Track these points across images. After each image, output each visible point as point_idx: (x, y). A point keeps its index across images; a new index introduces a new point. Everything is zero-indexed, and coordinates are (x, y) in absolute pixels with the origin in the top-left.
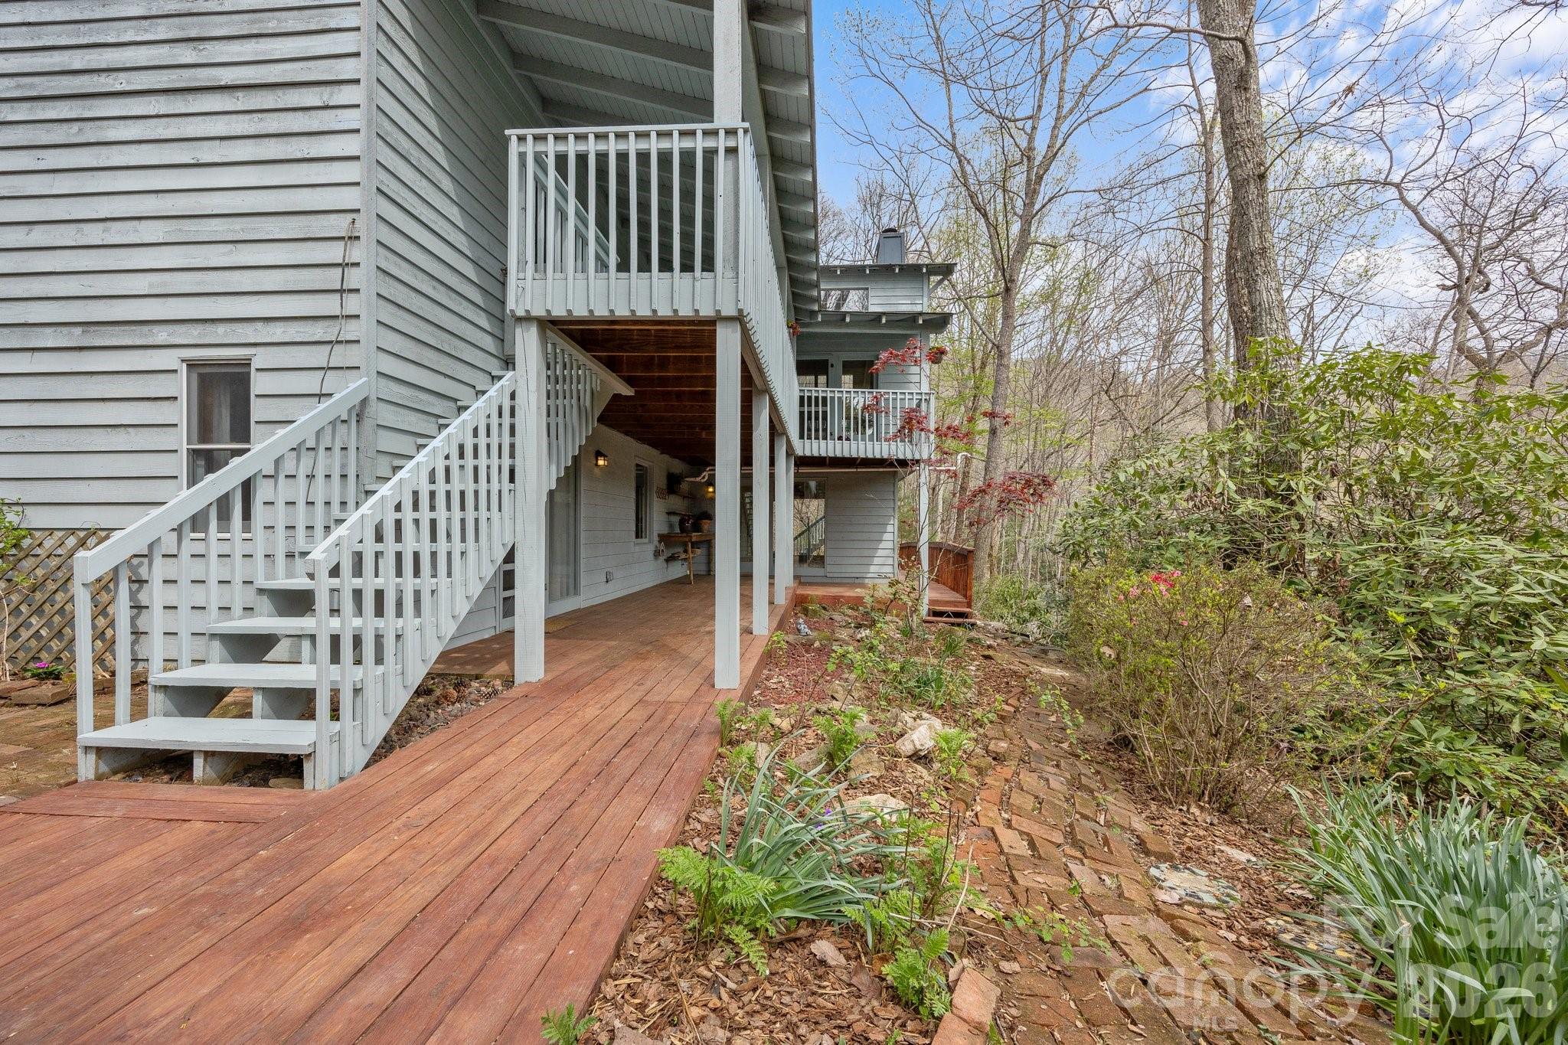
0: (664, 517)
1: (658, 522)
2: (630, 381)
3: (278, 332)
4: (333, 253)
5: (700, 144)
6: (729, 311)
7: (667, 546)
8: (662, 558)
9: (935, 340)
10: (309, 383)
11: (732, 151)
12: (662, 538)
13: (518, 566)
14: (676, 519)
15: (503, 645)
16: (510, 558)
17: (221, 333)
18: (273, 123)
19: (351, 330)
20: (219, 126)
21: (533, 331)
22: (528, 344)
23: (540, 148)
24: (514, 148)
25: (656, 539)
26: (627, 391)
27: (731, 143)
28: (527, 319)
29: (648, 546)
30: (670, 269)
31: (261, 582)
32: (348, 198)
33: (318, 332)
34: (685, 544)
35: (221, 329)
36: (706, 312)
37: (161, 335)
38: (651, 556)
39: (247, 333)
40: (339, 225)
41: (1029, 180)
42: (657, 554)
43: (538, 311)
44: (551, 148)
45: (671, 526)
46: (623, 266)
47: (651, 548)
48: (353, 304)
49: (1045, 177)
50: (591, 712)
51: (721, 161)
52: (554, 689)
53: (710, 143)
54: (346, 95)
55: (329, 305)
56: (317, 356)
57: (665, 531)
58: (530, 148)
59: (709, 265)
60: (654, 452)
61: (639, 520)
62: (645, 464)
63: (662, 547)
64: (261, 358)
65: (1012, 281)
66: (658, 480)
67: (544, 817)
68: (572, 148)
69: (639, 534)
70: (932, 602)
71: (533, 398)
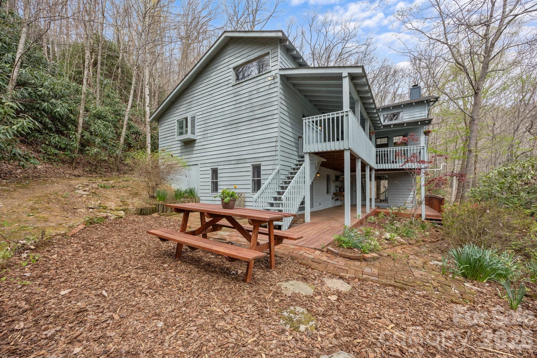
0: (335, 188)
1: (333, 190)
2: (326, 158)
3: (265, 159)
4: (274, 144)
5: (340, 115)
6: (347, 148)
7: (336, 196)
8: (334, 199)
9: (426, 128)
10: (271, 167)
11: (347, 115)
12: (334, 194)
13: (305, 200)
14: (338, 189)
15: (303, 216)
16: (304, 198)
17: (257, 160)
18: (264, 123)
19: (277, 158)
20: (256, 125)
21: (308, 155)
22: (307, 158)
23: (309, 120)
24: (304, 121)
25: (332, 194)
26: (325, 160)
27: (347, 114)
28: (307, 153)
29: (330, 196)
30: (334, 141)
31: (268, 202)
32: (276, 134)
33: (271, 158)
34: (341, 196)
35: (257, 159)
36: (342, 149)
37: (248, 161)
38: (331, 199)
39: (261, 159)
40: (274, 139)
41: (486, 48)
42: (333, 198)
43: (309, 151)
44: (311, 120)
45: (337, 190)
46: (325, 141)
47: (331, 197)
48: (277, 153)
49: (495, 44)
50: (320, 227)
51: (345, 117)
52: (312, 224)
53: (342, 114)
54: (276, 116)
55: (273, 153)
56: (272, 162)
57: (335, 192)
58: (307, 121)
59: (342, 139)
60: (332, 170)
61: (327, 189)
62: (329, 174)
63: (334, 196)
64: (263, 163)
65: (478, 89)
66: (333, 177)
67: (315, 236)
68: (315, 120)
69: (327, 193)
70: (426, 215)
71: (308, 168)
